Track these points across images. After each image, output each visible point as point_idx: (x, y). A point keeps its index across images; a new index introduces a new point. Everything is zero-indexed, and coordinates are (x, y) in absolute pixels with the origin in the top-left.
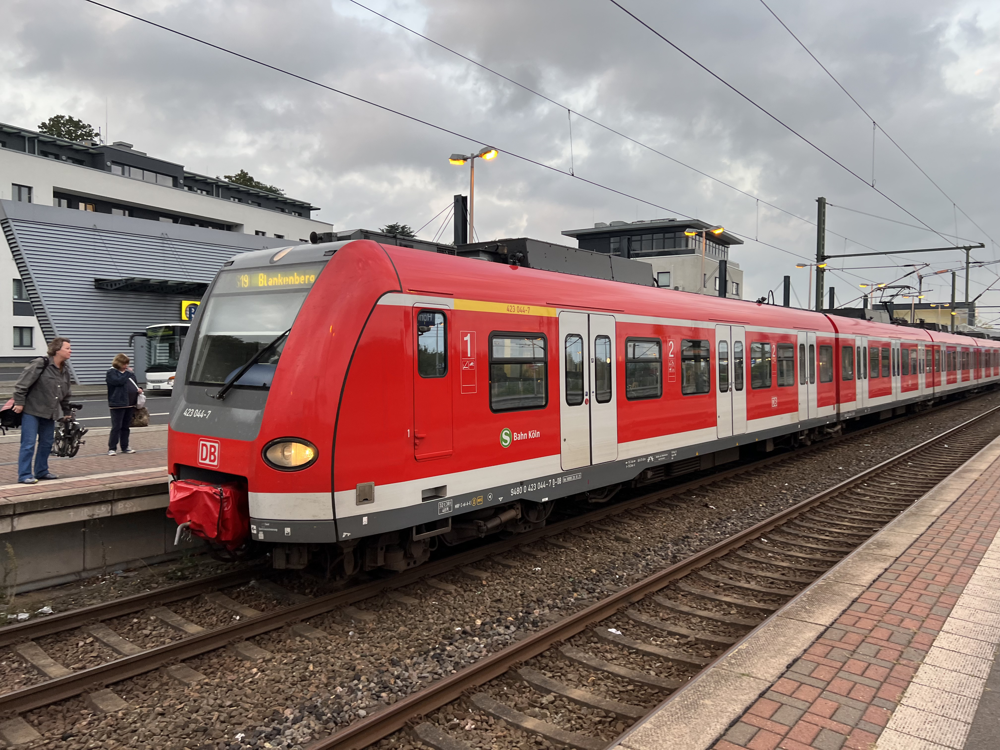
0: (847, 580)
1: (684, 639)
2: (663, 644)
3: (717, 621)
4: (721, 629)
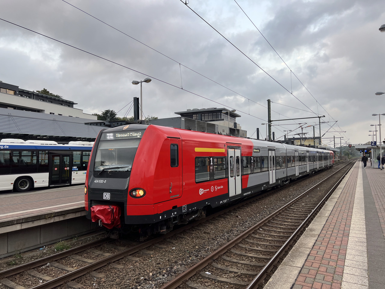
0: (303, 246)
1: (236, 274)
2: (228, 277)
3: (248, 265)
4: (250, 268)
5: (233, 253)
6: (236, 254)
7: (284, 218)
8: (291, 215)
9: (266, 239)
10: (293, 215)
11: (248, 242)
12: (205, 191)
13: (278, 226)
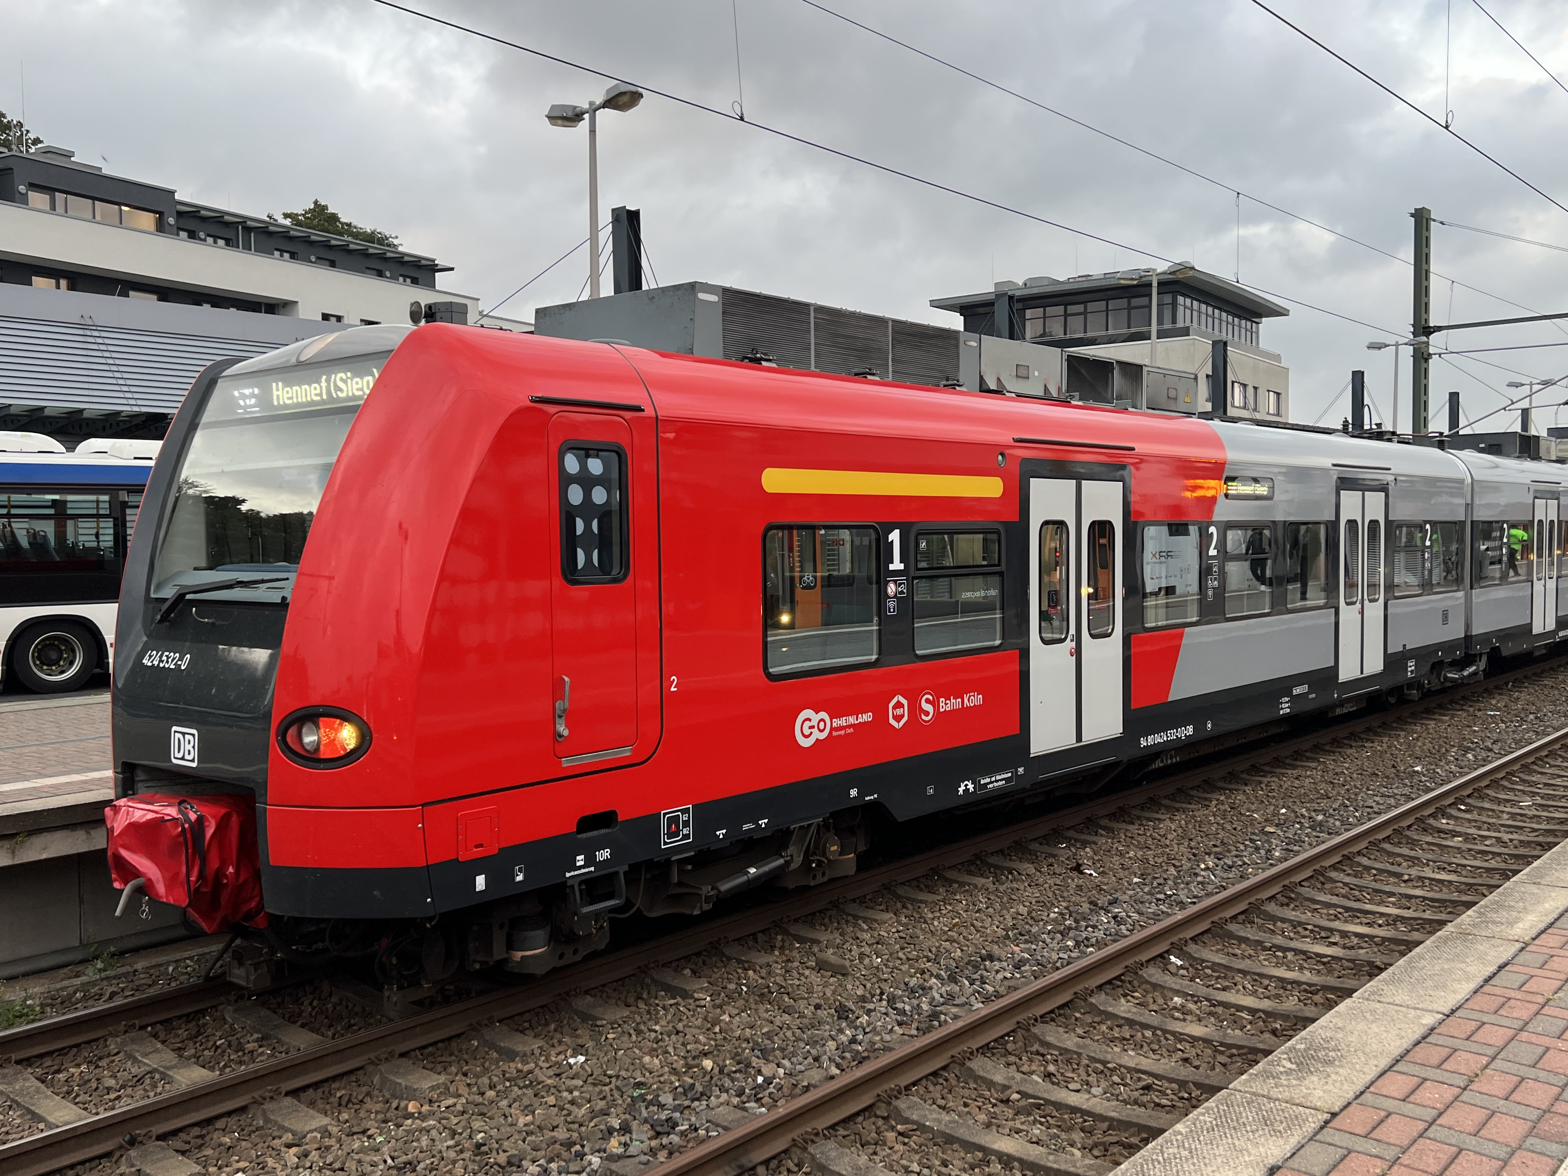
5: (907, 1121)
6: (922, 1128)
7: (1361, 889)
8: (1414, 872)
9: (1173, 1033)
10: (1428, 873)
11: (1048, 1045)
12: (837, 723)
13: (1293, 944)
